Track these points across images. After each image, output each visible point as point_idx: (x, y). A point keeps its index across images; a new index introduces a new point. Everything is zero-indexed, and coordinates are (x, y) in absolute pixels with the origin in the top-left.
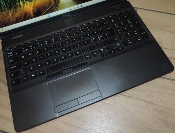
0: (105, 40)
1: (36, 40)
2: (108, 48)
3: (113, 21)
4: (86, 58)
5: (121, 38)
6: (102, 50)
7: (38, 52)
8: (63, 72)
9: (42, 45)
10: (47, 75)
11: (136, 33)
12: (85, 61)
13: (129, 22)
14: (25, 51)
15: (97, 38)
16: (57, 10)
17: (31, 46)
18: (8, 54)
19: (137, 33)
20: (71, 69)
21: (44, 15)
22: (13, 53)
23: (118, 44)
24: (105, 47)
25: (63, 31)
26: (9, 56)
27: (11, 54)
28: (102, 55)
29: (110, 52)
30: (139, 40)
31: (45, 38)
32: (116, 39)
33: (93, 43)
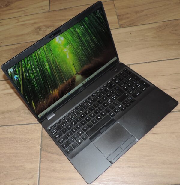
0: (118, 98)
1: (68, 115)
2: (124, 103)
3: (117, 81)
4: (111, 116)
5: (129, 92)
6: (120, 106)
7: (74, 123)
8: (100, 131)
9: (74, 117)
10: (89, 137)
11: (138, 85)
12: (112, 118)
13: (130, 79)
14: (64, 125)
15: (112, 98)
16: (74, 88)
17: (66, 121)
18: (52, 132)
19: (140, 85)
20: (105, 128)
21: (66, 94)
22: (55, 130)
23: (130, 98)
24: (121, 103)
25: (84, 102)
26: (53, 133)
27: (54, 131)
28: (122, 110)
29: (127, 106)
30: (143, 90)
31: (73, 111)
32: (126, 95)
33: (111, 103)
